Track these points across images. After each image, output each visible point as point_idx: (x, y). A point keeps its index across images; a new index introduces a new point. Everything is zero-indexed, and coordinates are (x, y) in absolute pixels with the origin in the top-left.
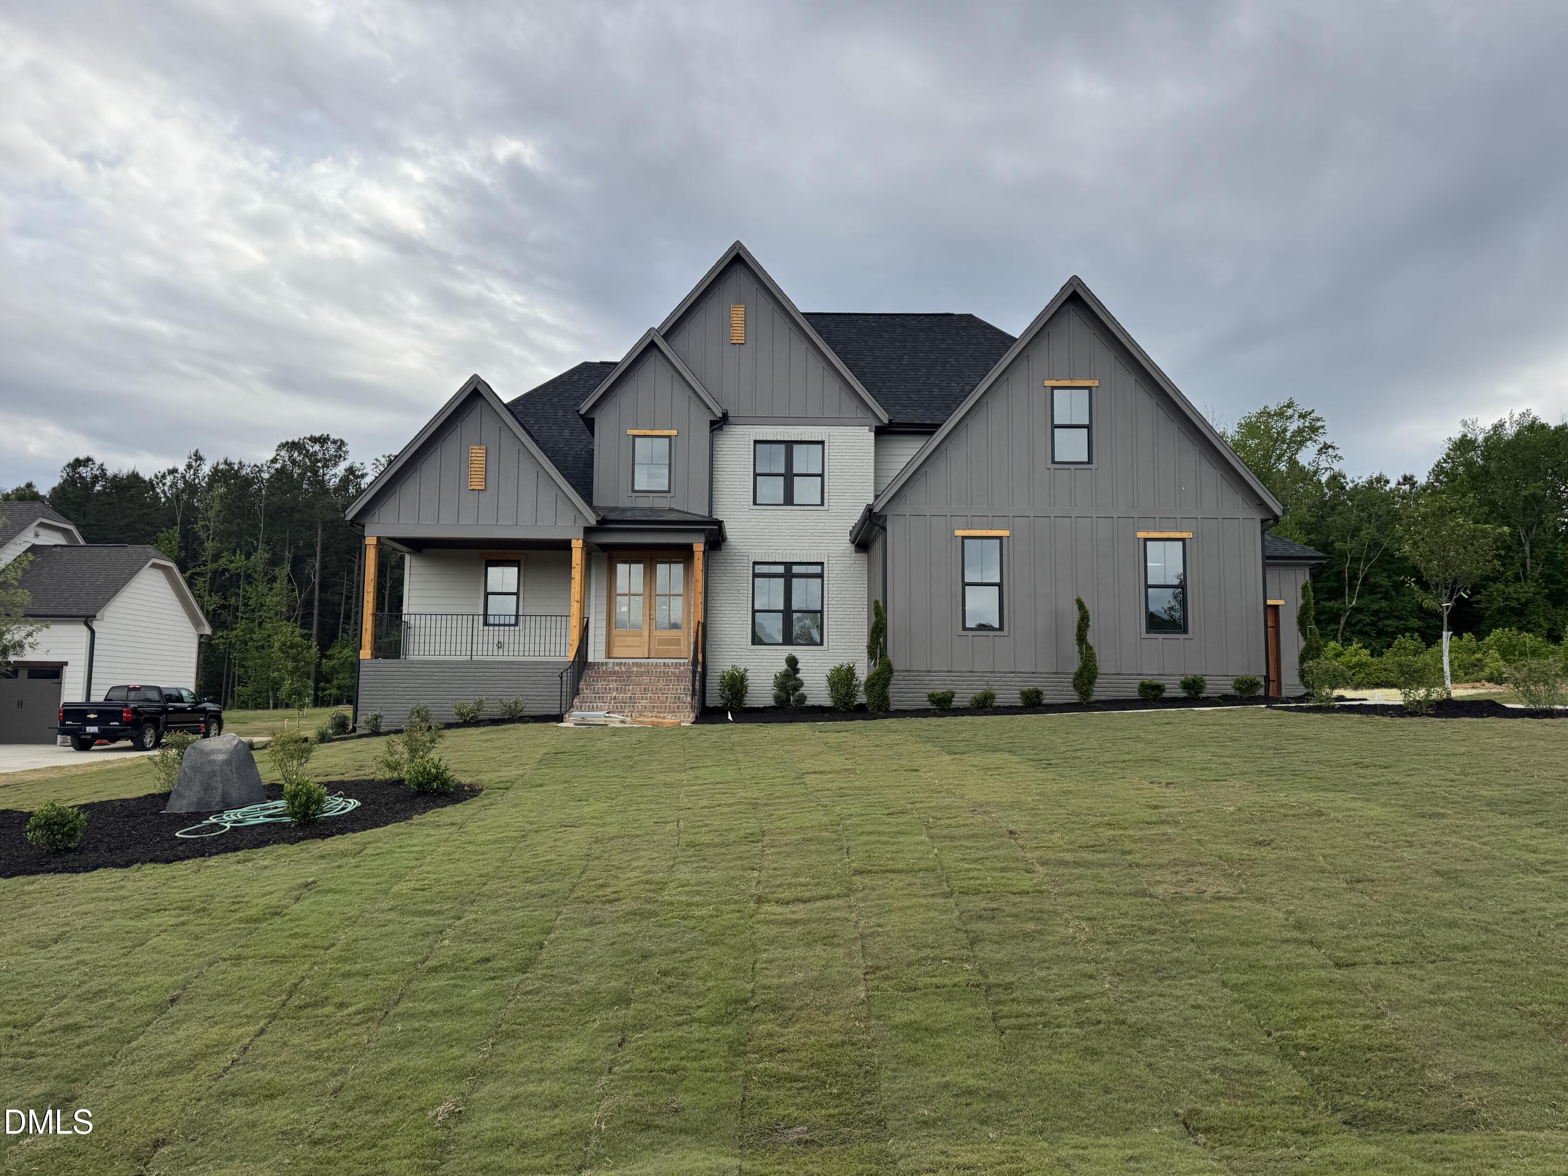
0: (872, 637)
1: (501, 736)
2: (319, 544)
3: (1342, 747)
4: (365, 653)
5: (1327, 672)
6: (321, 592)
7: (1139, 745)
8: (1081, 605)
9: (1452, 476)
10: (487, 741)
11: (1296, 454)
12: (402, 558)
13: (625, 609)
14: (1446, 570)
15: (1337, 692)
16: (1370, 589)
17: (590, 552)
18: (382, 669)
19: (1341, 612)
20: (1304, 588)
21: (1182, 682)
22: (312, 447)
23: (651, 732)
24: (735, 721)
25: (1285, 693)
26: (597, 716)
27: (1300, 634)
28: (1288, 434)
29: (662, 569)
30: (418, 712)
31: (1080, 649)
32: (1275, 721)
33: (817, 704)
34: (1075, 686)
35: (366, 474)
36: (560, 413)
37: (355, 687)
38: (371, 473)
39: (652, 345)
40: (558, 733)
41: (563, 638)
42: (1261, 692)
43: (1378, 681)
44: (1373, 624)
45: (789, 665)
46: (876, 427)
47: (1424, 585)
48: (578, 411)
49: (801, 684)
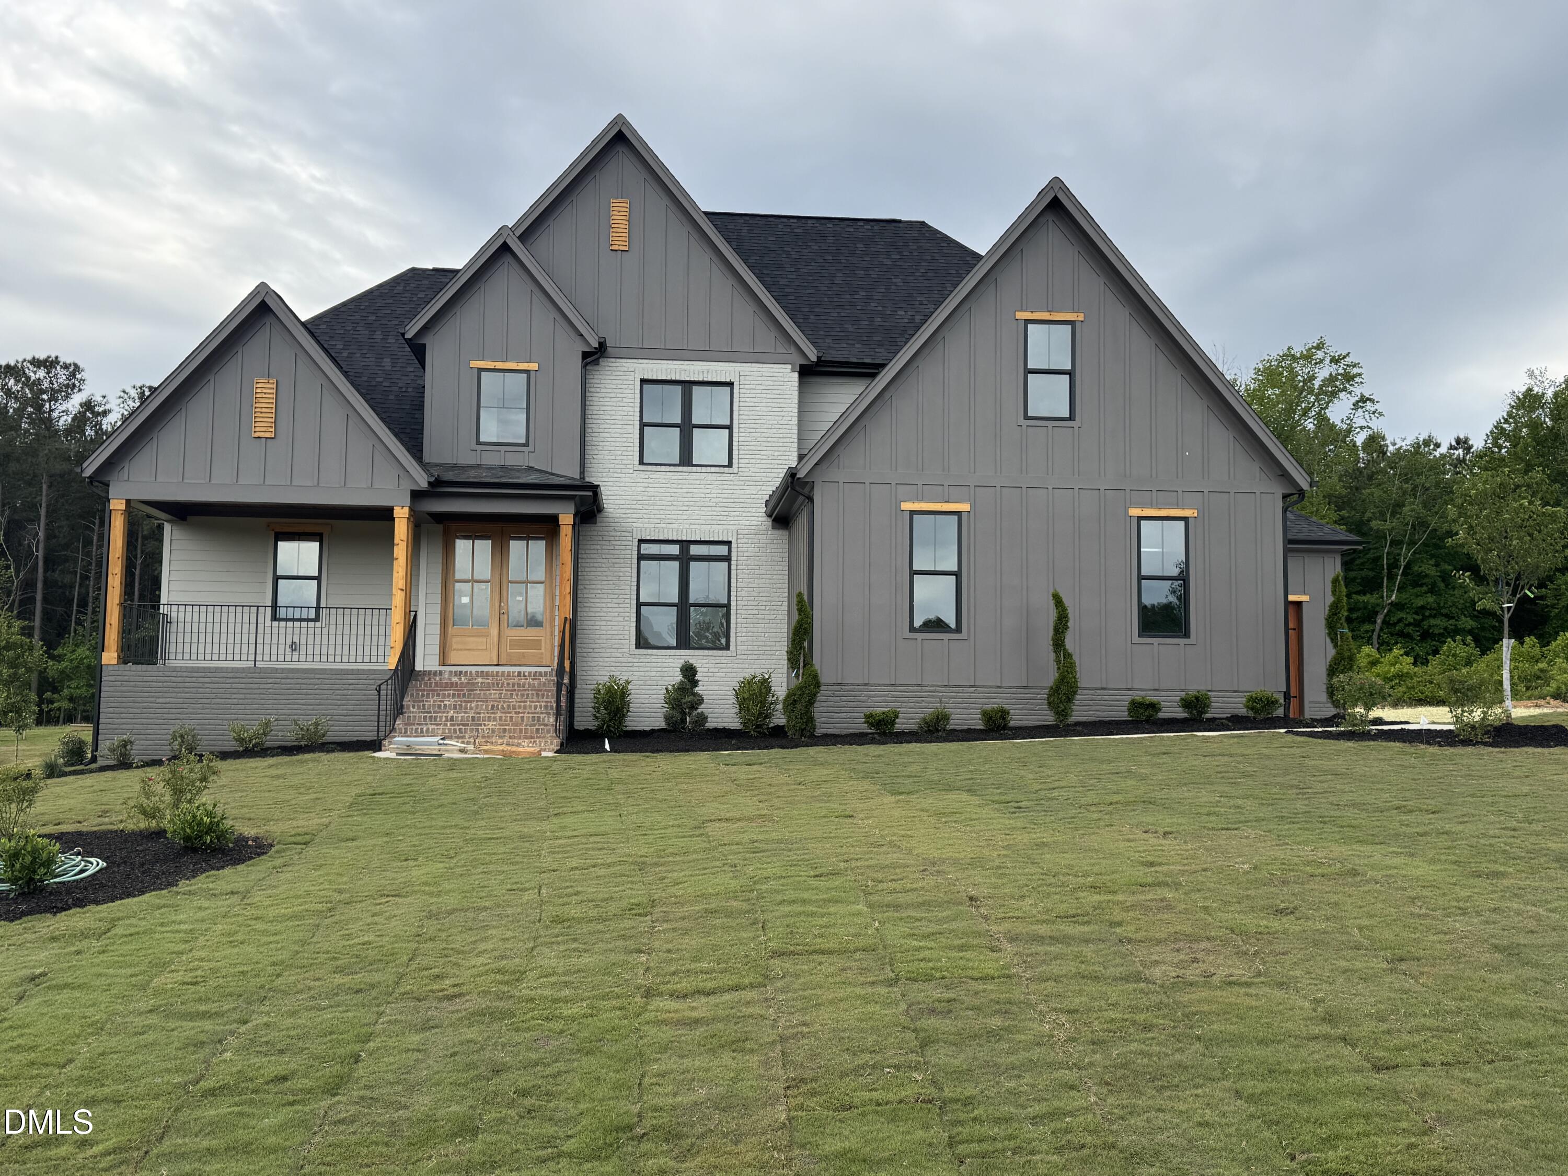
0: (794, 640)
1: (298, 770)
2: (44, 505)
3: (1380, 786)
4: (110, 657)
5: (1361, 689)
6: (45, 571)
7: (1130, 782)
8: (1058, 601)
9: (1514, 438)
10: (278, 777)
11: (1327, 408)
12: (160, 528)
13: (465, 600)
14: (1508, 562)
15: (1376, 713)
16: (1414, 580)
17: (418, 523)
18: (132, 678)
19: (1377, 609)
20: (1335, 581)
21: (1182, 699)
22: (35, 373)
23: (500, 766)
24: (613, 750)
25: (1308, 714)
26: (428, 743)
27: (1328, 640)
28: (1317, 383)
29: (516, 547)
30: (182, 736)
31: (1058, 656)
32: (1298, 751)
33: (720, 726)
34: (1049, 704)
35: (110, 411)
36: (378, 336)
37: (95, 699)
38: (116, 409)
39: (505, 248)
40: (374, 767)
41: (382, 638)
42: (1280, 712)
43: (1422, 696)
44: (1417, 624)
45: (684, 676)
46: (801, 365)
47: (1479, 579)
48: (403, 335)
49: (701, 701)
